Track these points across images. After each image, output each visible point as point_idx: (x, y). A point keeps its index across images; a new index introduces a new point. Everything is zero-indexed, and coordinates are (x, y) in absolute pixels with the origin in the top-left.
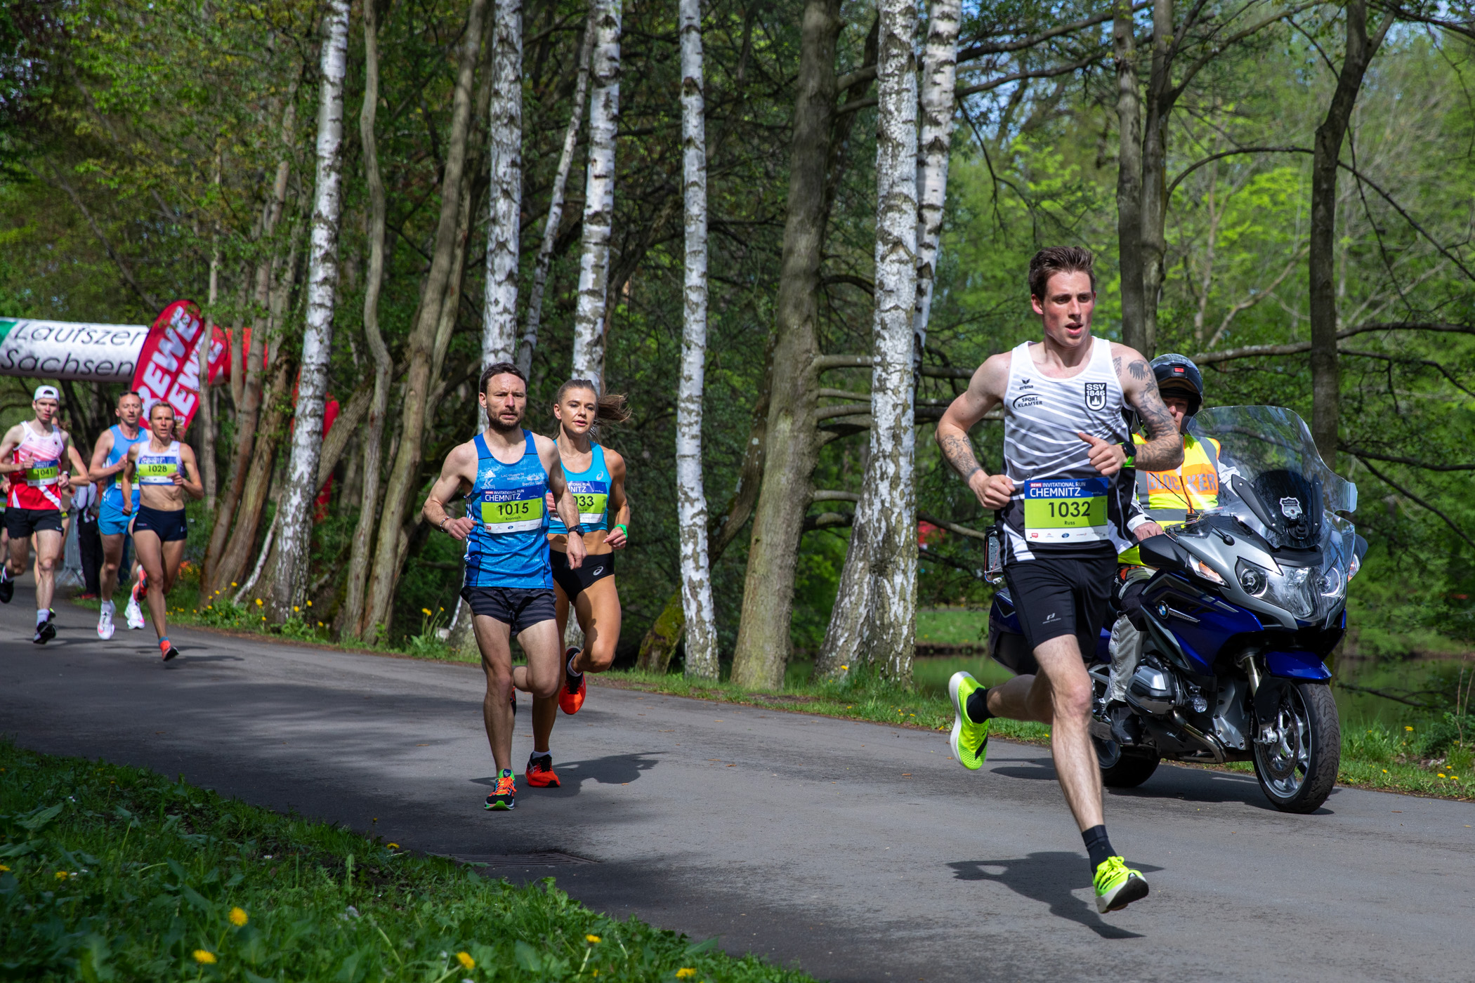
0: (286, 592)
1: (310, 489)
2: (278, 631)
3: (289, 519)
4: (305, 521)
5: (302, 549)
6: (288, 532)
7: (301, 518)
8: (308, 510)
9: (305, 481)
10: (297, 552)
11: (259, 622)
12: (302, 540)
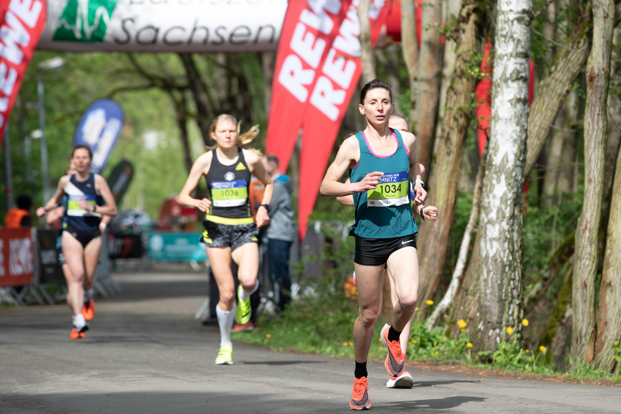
0: (495, 309)
1: (518, 173)
2: (489, 360)
3: (493, 215)
4: (513, 216)
5: (512, 252)
6: (493, 231)
7: (508, 212)
8: (516, 202)
9: (510, 164)
10: (506, 257)
11: (463, 350)
12: (511, 241)
